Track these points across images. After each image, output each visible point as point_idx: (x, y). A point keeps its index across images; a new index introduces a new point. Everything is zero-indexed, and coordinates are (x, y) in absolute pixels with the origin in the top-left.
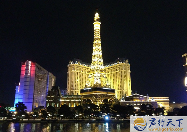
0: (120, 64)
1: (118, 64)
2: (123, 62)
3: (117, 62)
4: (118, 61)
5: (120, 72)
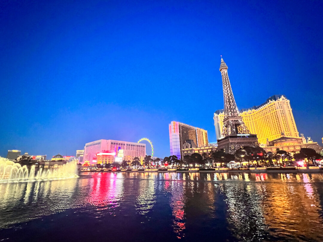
0: (272, 103)
1: (270, 103)
2: (275, 100)
3: (269, 102)
4: (270, 100)
5: (275, 113)
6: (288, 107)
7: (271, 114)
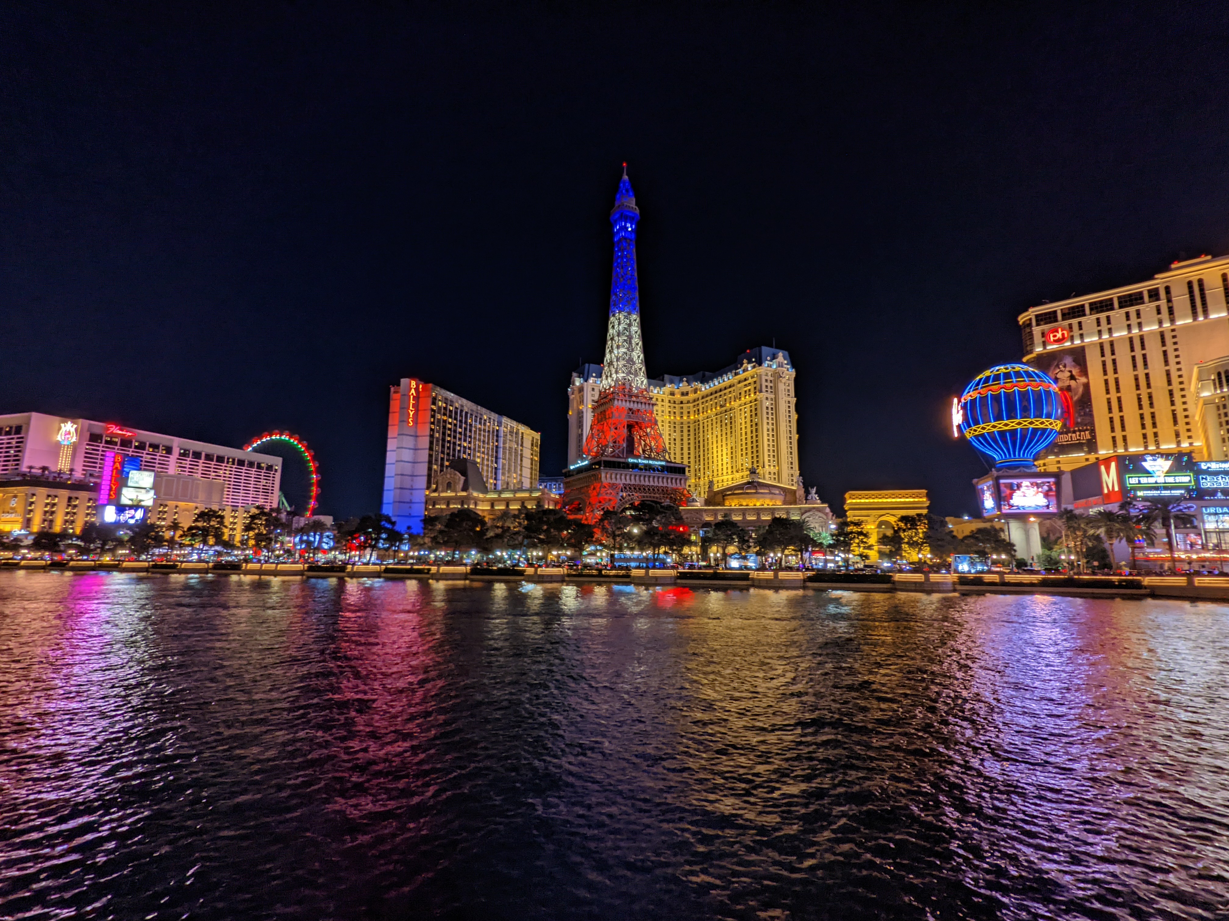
0: (750, 372)
1: (744, 371)
2: (760, 364)
3: (742, 365)
4: (745, 361)
6: (789, 390)
7: (740, 405)
